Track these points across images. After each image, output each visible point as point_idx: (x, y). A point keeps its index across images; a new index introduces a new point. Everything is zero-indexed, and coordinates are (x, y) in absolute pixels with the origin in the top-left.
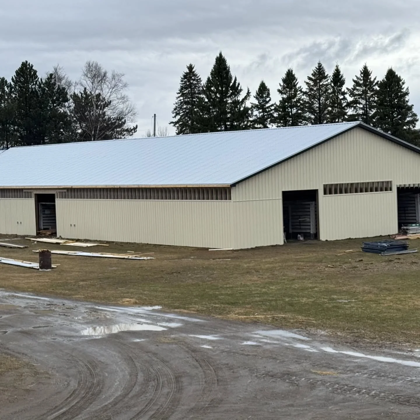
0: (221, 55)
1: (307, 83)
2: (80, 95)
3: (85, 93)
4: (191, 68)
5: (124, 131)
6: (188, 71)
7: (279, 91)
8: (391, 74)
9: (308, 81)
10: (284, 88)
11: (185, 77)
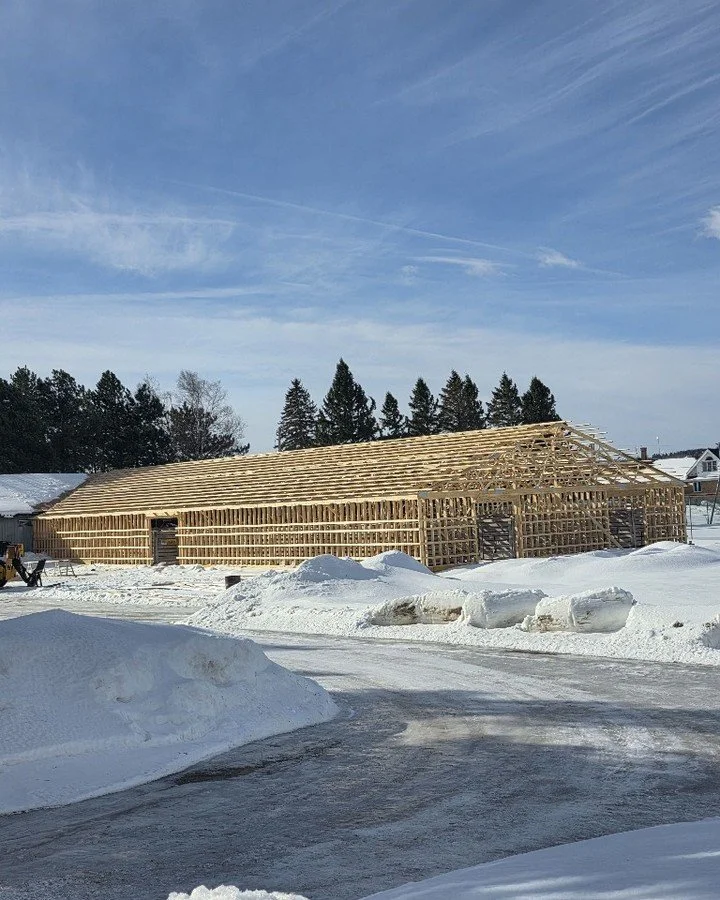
0: (342, 361)
1: (442, 396)
2: (179, 410)
3: (186, 408)
4: (296, 383)
5: (234, 451)
6: (293, 387)
7: (410, 404)
8: (537, 385)
9: (442, 393)
10: (415, 400)
11: (290, 394)
